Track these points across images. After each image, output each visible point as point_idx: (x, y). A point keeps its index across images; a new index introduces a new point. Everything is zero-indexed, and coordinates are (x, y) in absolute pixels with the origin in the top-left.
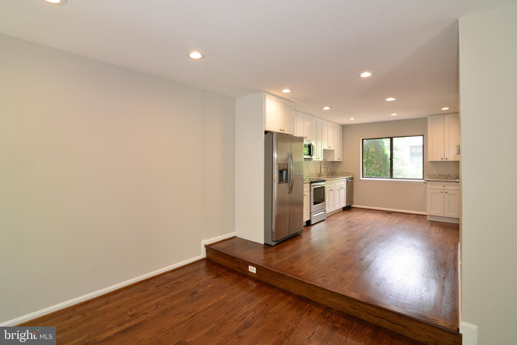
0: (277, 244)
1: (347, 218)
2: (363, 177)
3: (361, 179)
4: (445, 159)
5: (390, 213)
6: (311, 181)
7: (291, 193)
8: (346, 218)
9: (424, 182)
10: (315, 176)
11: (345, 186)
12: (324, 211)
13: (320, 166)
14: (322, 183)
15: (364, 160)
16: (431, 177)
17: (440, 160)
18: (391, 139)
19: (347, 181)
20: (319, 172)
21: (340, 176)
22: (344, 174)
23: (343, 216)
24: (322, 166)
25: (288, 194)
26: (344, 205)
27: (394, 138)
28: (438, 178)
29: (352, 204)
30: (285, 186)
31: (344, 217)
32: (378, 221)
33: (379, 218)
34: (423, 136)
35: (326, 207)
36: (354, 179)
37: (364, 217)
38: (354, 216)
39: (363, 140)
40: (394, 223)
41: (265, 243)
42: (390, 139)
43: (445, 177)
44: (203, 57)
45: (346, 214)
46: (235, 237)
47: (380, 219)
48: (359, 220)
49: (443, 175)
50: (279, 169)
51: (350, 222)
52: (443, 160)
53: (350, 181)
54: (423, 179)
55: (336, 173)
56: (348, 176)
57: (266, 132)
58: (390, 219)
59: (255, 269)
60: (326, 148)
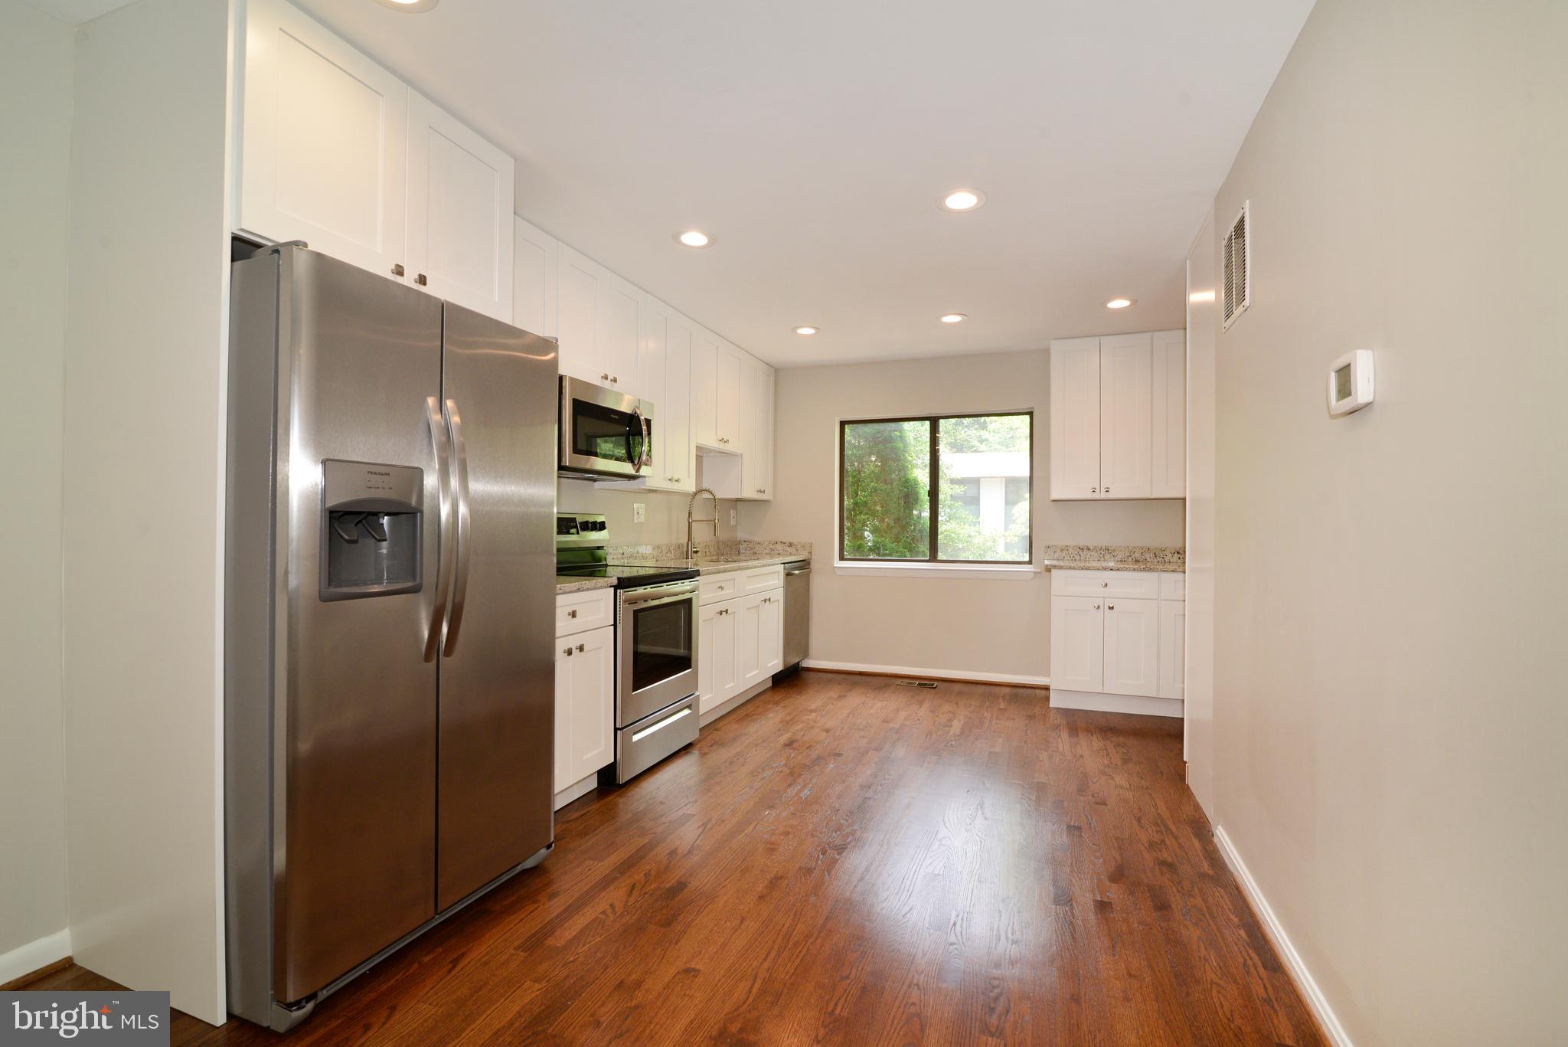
1: (787, 724)
2: (842, 558)
3: (835, 565)
4: (1103, 490)
5: (932, 687)
6: (619, 579)
7: (447, 654)
8: (781, 722)
9: (1035, 573)
10: (669, 555)
11: (779, 595)
12: (689, 707)
13: (690, 514)
14: (684, 586)
15: (846, 503)
16: (1056, 555)
17: (1090, 496)
18: (934, 422)
19: (788, 574)
20: (684, 540)
21: (766, 554)
22: (780, 547)
23: (771, 715)
24: (695, 517)
26: (776, 665)
27: (941, 420)
28: (1078, 557)
29: (806, 654)
31: (771, 721)
32: (897, 726)
33: (898, 710)
34: (1031, 414)
35: (697, 690)
36: (814, 566)
37: (847, 712)
38: (812, 711)
39: (843, 424)
40: (952, 733)
42: (928, 423)
43: (1096, 555)
45: (782, 704)
47: (903, 714)
48: (828, 731)
49: (1091, 548)
50: (330, 504)
51: (795, 745)
52: (1096, 496)
53: (799, 574)
54: (1030, 562)
55: (751, 546)
56: (791, 554)
57: (243, 247)
58: (933, 712)
60: (711, 441)
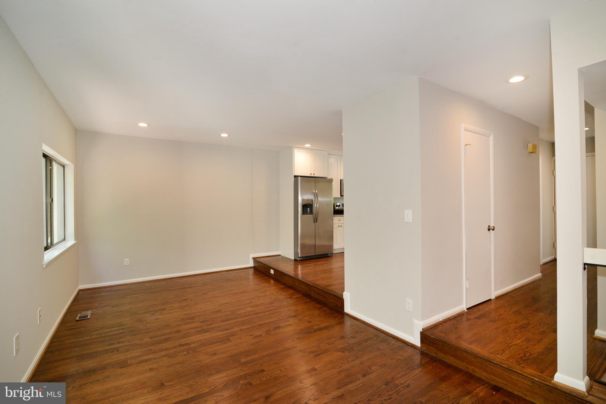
0: (301, 260)
7: (316, 222)
25: (314, 223)
30: (309, 217)
41: (295, 259)
44: (229, 136)
46: (280, 255)
50: (303, 205)
59: (273, 271)
